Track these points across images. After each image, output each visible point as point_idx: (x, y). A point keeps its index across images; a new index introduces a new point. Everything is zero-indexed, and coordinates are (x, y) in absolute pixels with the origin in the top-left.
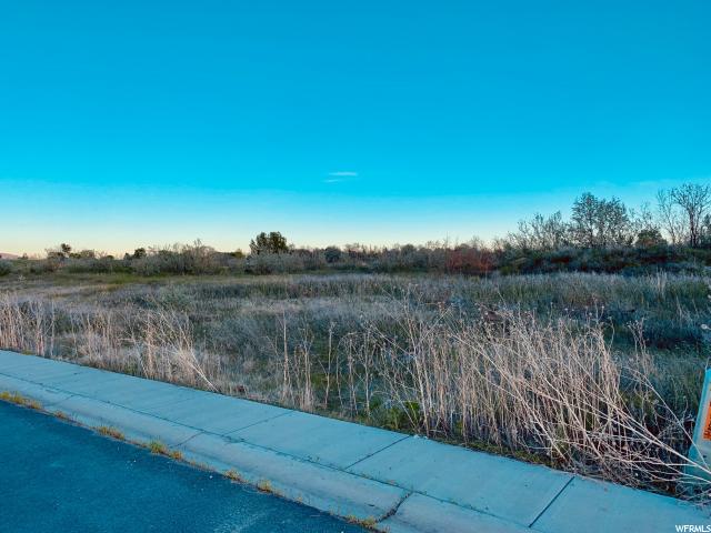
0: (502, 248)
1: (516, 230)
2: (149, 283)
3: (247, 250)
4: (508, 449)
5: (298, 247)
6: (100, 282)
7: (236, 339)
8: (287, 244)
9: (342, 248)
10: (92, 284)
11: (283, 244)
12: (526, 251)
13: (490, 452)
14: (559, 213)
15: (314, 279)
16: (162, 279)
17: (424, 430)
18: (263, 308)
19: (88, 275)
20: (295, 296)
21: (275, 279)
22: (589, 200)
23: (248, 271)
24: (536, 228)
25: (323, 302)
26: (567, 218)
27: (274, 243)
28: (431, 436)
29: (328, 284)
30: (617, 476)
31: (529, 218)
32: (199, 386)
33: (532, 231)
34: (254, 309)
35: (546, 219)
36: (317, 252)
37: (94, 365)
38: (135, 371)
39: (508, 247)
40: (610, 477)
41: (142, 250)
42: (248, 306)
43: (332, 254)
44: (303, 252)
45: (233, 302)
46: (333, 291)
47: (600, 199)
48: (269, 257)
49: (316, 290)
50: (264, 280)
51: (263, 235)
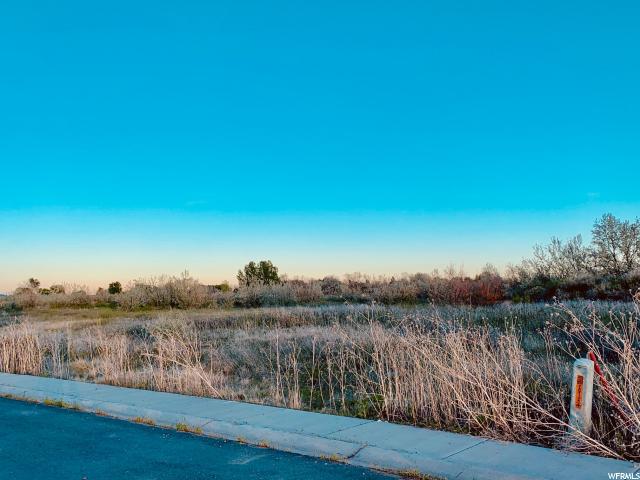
0: (517, 276)
1: (531, 256)
2: (138, 317)
3: (234, 283)
4: (445, 426)
5: (291, 277)
6: (85, 317)
7: (232, 363)
8: (279, 274)
9: (342, 278)
10: (77, 318)
11: (275, 274)
12: (543, 279)
13: (433, 428)
14: (579, 236)
15: (306, 309)
16: (150, 313)
17: (385, 416)
18: (257, 337)
19: (71, 310)
20: (288, 326)
21: (266, 311)
22: (610, 222)
23: (238, 305)
24: (553, 254)
25: (313, 330)
26: (588, 243)
27: (265, 273)
28: (391, 420)
29: (320, 314)
30: (518, 437)
31: (546, 242)
32: (207, 395)
33: (549, 257)
34: (247, 337)
35: (564, 244)
36: (312, 282)
37: (111, 383)
38: (148, 386)
39: (523, 274)
40: (512, 438)
41: (117, 284)
42: (242, 335)
43: (330, 285)
44: (297, 283)
45: (226, 332)
46: (325, 321)
47: (622, 221)
48: (259, 288)
49: (308, 319)
50: (256, 312)
51: (251, 265)
